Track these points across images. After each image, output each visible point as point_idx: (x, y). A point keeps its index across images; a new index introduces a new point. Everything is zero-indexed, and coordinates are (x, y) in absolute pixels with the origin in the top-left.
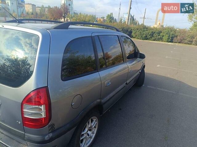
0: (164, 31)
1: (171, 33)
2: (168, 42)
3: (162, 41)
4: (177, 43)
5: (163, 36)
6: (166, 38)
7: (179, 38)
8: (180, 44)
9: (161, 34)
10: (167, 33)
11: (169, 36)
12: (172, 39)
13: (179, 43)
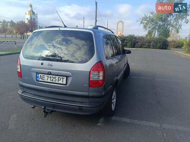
0: (127, 39)
1: (133, 40)
2: (132, 48)
3: (126, 47)
4: (138, 48)
5: (127, 43)
6: (130, 45)
7: (139, 44)
8: (141, 49)
9: (125, 41)
10: (130, 40)
11: (132, 43)
12: (134, 45)
13: (140, 47)
